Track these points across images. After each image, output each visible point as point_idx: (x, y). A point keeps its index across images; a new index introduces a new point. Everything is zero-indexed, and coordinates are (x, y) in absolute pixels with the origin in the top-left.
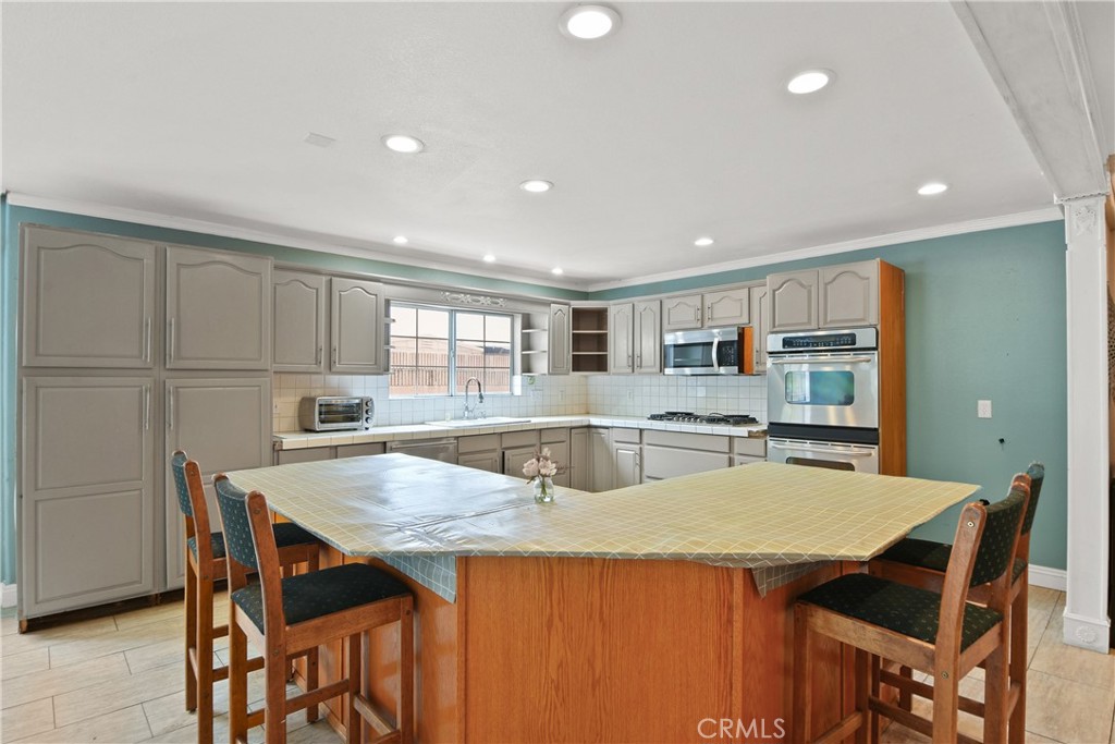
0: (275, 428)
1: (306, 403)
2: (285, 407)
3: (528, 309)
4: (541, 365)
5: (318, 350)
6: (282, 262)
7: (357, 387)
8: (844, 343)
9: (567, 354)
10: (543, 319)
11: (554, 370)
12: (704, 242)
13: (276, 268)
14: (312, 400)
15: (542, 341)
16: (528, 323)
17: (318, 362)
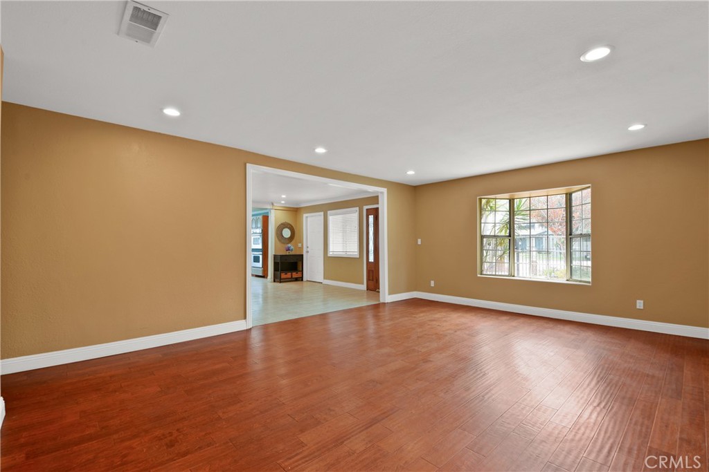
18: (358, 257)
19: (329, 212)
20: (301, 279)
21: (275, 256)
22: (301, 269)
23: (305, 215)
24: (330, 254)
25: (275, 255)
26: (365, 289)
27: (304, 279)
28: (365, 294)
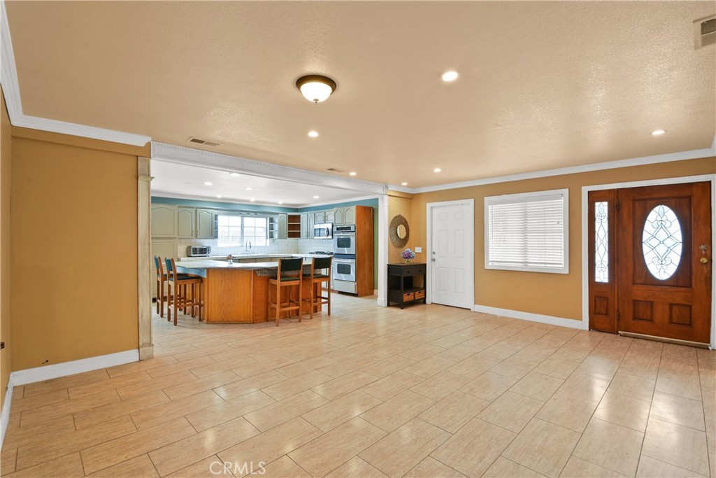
0: (179, 256)
1: (189, 248)
2: (182, 249)
3: (272, 216)
4: (276, 235)
5: (192, 232)
6: (180, 205)
7: (206, 243)
8: (348, 229)
9: (286, 230)
10: (276, 219)
11: (280, 237)
12: (316, 197)
13: (179, 207)
14: (190, 247)
15: (276, 227)
16: (272, 220)
17: (192, 235)
18: (567, 272)
19: (487, 199)
20: (423, 301)
21: (391, 268)
22: (422, 286)
23: (429, 205)
24: (489, 265)
25: (389, 265)
26: (587, 328)
27: (428, 301)
28: (587, 338)
